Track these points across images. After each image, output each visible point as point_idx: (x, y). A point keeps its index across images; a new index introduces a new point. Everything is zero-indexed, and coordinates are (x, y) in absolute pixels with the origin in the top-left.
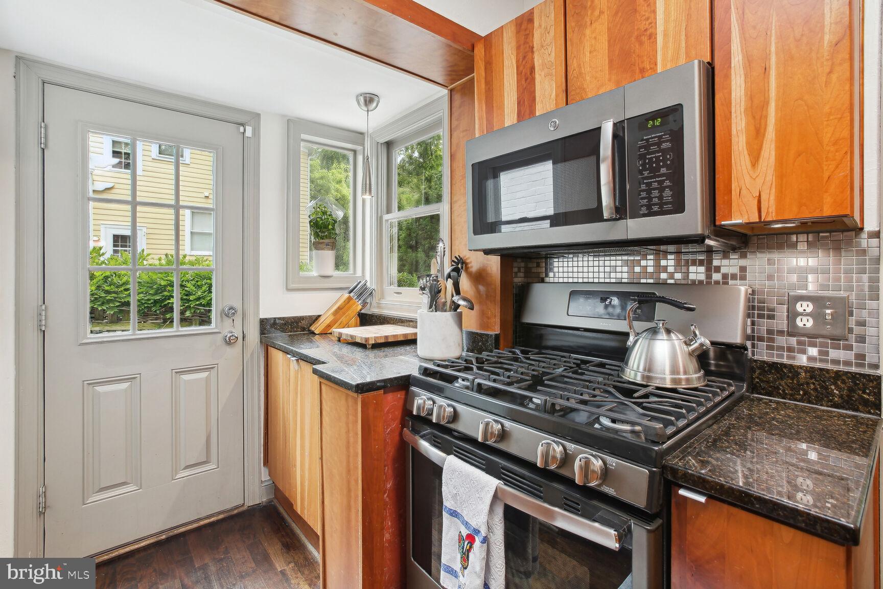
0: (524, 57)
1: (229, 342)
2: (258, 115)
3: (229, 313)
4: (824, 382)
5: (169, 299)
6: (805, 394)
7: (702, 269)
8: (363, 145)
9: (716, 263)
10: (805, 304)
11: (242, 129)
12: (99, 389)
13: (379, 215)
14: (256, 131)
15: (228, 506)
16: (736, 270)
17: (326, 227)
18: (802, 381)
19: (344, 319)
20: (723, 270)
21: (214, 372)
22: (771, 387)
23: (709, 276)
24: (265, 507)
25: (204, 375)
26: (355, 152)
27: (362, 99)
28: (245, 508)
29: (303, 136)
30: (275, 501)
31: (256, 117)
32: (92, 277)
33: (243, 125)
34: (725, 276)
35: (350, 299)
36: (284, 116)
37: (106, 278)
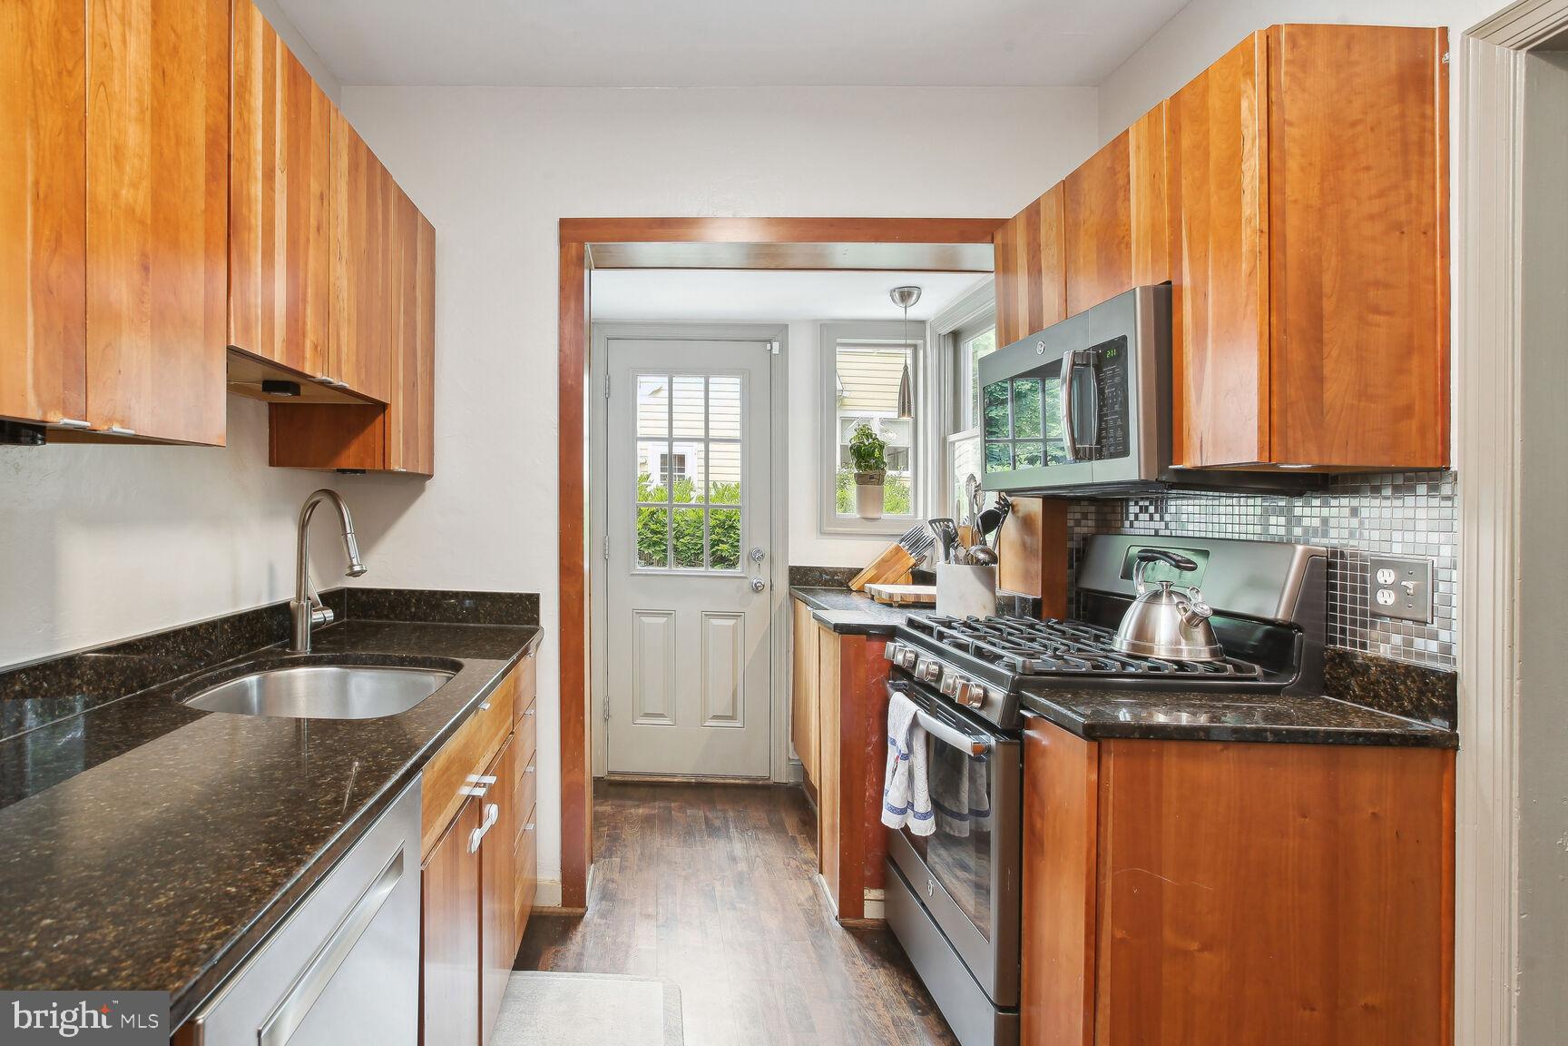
0: (1033, 257)
1: (757, 589)
2: (786, 326)
3: (756, 557)
4: (1394, 680)
5: (718, 545)
6: (1375, 697)
7: (1282, 520)
8: (924, 338)
9: (1298, 511)
10: (1386, 572)
11: (769, 346)
12: (646, 620)
13: (942, 435)
14: (784, 348)
15: (754, 774)
16: (1316, 522)
17: (871, 454)
18: (1373, 678)
19: (890, 575)
20: (1306, 522)
21: (740, 621)
22: (1341, 686)
23: (1289, 531)
24: (790, 788)
25: (731, 622)
26: (915, 347)
27: (897, 295)
28: (771, 782)
29: (839, 340)
30: (803, 785)
31: (784, 328)
32: (640, 513)
33: (770, 341)
34: (1306, 530)
35: (898, 549)
36: (815, 321)
37: (653, 513)
